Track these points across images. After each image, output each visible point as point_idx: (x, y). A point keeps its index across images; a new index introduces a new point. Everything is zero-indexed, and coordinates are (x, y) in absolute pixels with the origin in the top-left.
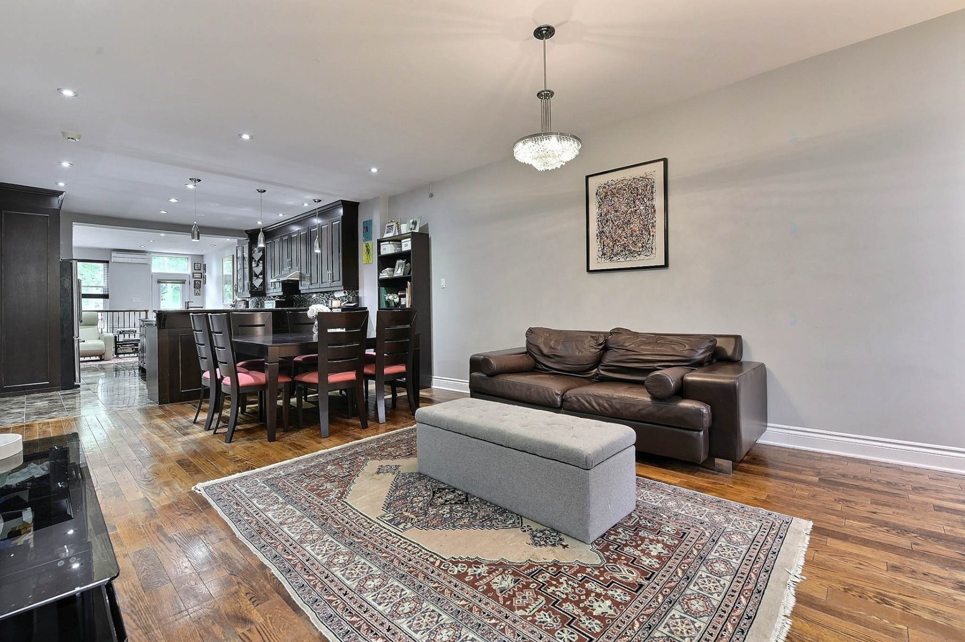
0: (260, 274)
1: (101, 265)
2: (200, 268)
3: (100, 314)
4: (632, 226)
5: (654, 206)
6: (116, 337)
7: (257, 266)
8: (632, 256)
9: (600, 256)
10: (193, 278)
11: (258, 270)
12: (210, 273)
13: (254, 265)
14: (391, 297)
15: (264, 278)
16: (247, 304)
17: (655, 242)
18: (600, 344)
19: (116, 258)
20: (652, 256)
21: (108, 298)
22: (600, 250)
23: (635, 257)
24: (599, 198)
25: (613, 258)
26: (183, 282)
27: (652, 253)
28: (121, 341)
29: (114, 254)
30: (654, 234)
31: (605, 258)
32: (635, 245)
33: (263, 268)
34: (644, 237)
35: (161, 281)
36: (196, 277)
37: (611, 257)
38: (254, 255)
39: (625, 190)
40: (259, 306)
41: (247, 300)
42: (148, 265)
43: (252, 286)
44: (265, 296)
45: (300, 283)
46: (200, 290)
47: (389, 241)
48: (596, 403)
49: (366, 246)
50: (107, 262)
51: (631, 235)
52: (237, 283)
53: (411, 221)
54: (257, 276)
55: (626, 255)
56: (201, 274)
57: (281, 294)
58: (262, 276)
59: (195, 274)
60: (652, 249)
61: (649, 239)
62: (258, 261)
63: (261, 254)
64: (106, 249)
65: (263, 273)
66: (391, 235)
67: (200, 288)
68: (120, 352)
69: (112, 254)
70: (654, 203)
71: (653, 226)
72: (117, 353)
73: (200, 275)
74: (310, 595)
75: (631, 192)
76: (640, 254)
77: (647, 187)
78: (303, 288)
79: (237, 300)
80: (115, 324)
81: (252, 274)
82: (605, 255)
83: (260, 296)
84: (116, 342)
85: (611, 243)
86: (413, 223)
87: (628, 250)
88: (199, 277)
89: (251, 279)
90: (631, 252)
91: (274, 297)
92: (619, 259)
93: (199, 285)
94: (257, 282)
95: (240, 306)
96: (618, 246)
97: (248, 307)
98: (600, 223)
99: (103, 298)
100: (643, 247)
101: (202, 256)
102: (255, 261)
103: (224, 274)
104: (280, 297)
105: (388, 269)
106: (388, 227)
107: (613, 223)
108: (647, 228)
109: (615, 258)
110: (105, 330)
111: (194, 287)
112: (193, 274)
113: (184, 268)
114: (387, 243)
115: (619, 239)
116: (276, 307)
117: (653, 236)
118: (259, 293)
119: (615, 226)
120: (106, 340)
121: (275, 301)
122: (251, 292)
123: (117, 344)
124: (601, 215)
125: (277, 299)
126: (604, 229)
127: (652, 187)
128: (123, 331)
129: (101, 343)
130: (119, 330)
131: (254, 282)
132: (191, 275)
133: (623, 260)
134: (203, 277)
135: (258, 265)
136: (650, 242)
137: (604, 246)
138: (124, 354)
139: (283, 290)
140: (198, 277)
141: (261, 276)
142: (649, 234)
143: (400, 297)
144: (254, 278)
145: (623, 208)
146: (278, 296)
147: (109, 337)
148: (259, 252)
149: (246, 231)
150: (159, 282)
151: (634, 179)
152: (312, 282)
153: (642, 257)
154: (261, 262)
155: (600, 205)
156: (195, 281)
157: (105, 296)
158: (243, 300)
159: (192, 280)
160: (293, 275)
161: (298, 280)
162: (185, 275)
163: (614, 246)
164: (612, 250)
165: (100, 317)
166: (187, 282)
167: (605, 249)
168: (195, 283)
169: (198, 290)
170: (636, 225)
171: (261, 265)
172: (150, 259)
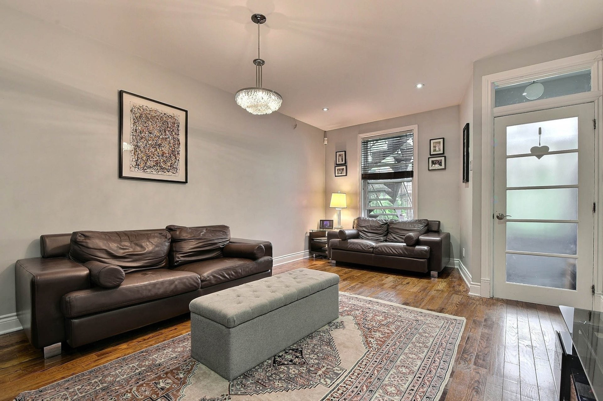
4: (163, 149)
5: (179, 140)
8: (163, 172)
9: (134, 166)
17: (179, 165)
18: (169, 239)
20: (177, 174)
22: (134, 160)
23: (165, 172)
24: (134, 115)
25: (146, 169)
27: (177, 172)
30: (179, 159)
31: (138, 168)
32: (165, 163)
34: (172, 159)
37: (145, 168)
39: (157, 119)
48: (226, 274)
51: (163, 155)
55: (158, 169)
60: (177, 169)
61: (175, 162)
70: (179, 138)
71: (178, 154)
74: (432, 391)
75: (163, 123)
76: (169, 171)
77: (174, 124)
82: (139, 165)
85: (145, 157)
87: (160, 166)
90: (162, 168)
92: (152, 172)
96: (151, 161)
98: (134, 137)
100: (171, 166)
107: (147, 142)
108: (174, 153)
109: (148, 170)
115: (152, 155)
117: (178, 160)
119: (149, 144)
124: (136, 131)
126: (139, 144)
127: (178, 126)
133: (155, 173)
136: (176, 164)
137: (138, 157)
142: (176, 158)
145: (156, 133)
151: (165, 114)
153: (170, 173)
155: (135, 123)
163: (147, 160)
164: (146, 163)
167: (139, 161)
170: (166, 149)
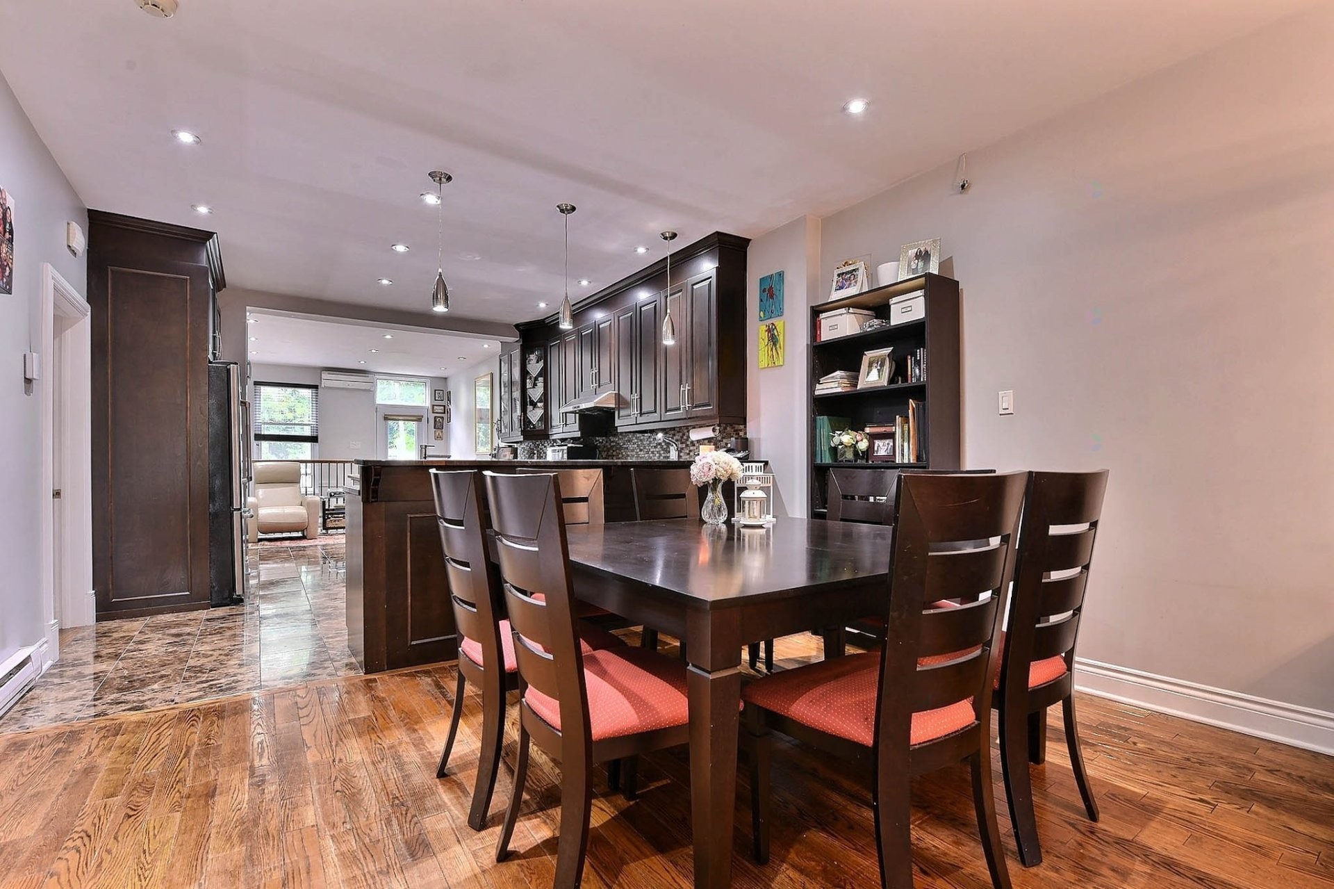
0: (540, 401)
1: (307, 393)
2: (442, 395)
3: (303, 465)
6: (324, 503)
7: (534, 387)
10: (433, 413)
11: (536, 393)
12: (457, 406)
13: (529, 384)
14: (847, 438)
15: (546, 408)
16: (515, 452)
19: (328, 380)
21: (317, 442)
26: (419, 419)
28: (333, 508)
29: (325, 375)
33: (544, 390)
35: (389, 417)
36: (437, 411)
38: (529, 368)
40: (536, 456)
41: (516, 445)
42: (371, 392)
43: (525, 421)
44: (549, 438)
45: (616, 413)
46: (442, 432)
47: (848, 306)
49: (769, 331)
50: (316, 387)
52: (501, 417)
53: (912, 252)
54: (534, 405)
56: (444, 406)
57: (578, 434)
58: (542, 404)
59: (435, 407)
62: (536, 379)
63: (541, 364)
64: (315, 368)
65: (545, 398)
66: (852, 291)
67: (442, 428)
68: (330, 525)
69: (323, 375)
72: (325, 527)
73: (443, 408)
78: (623, 423)
79: (500, 446)
80: (325, 482)
81: (526, 402)
83: (537, 440)
84: (324, 510)
86: (918, 256)
88: (441, 411)
89: (524, 410)
91: (563, 440)
93: (440, 420)
94: (535, 415)
95: (505, 456)
97: (517, 458)
99: (310, 442)
101: (446, 378)
102: (530, 378)
103: (478, 407)
104: (574, 440)
105: (838, 373)
106: (839, 275)
110: (310, 490)
111: (435, 428)
112: (433, 406)
113: (420, 397)
114: (843, 310)
116: (568, 459)
118: (536, 434)
120: (309, 506)
121: (566, 447)
122: (523, 432)
123: (327, 513)
125: (569, 445)
128: (335, 493)
129: (302, 511)
130: (329, 490)
131: (529, 415)
132: (430, 410)
134: (446, 411)
135: (535, 385)
138: (337, 528)
139: (581, 429)
140: (439, 411)
141: (539, 405)
143: (873, 437)
144: (530, 408)
146: (571, 439)
147: (315, 503)
148: (538, 362)
149: (517, 326)
150: (386, 418)
152: (643, 411)
154: (541, 379)
156: (435, 417)
157: (313, 439)
158: (510, 446)
159: (432, 416)
160: (603, 398)
161: (613, 409)
162: (422, 408)
165: (303, 471)
166: (425, 420)
168: (435, 421)
169: (439, 431)
171: (540, 384)
172: (373, 383)
